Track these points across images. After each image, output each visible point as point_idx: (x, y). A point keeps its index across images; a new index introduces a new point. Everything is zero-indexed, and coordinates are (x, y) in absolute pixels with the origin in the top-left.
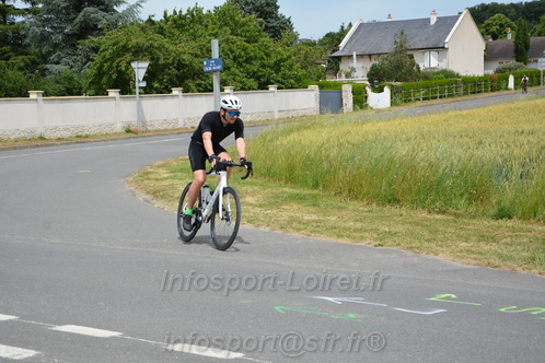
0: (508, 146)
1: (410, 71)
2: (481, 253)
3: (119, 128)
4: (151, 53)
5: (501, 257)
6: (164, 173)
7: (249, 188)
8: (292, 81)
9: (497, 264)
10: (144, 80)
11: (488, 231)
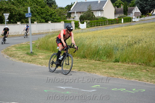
0: (119, 40)
1: (92, 17)
2: (109, 73)
4: (10, 11)
5: (114, 74)
6: (14, 49)
7: (40, 54)
8: (56, 20)
9: (113, 76)
10: (8, 19)
11: (112, 66)
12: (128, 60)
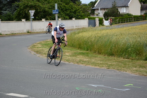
1: (117, 14)
2: (140, 71)
3: (25, 31)
4: (35, 8)
6: (40, 46)
7: (66, 50)
8: (80, 17)
9: (146, 75)
10: (33, 16)
11: (143, 64)
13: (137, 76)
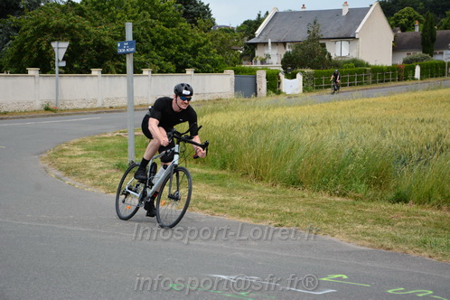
0: (408, 133)
1: (322, 60)
2: (376, 236)
3: (38, 105)
4: (72, 34)
5: (394, 239)
6: (78, 151)
8: (208, 65)
9: (389, 247)
10: (63, 60)
11: (384, 215)
12: (440, 198)
13: (363, 251)
